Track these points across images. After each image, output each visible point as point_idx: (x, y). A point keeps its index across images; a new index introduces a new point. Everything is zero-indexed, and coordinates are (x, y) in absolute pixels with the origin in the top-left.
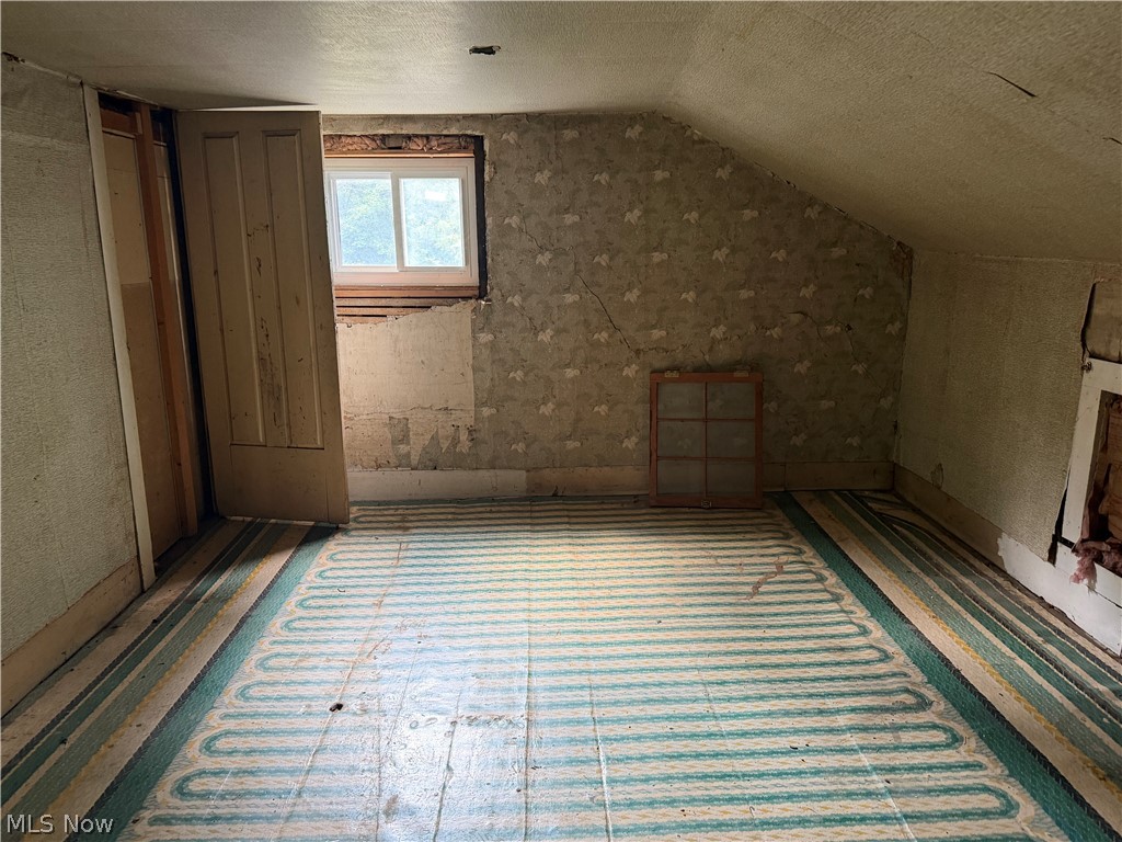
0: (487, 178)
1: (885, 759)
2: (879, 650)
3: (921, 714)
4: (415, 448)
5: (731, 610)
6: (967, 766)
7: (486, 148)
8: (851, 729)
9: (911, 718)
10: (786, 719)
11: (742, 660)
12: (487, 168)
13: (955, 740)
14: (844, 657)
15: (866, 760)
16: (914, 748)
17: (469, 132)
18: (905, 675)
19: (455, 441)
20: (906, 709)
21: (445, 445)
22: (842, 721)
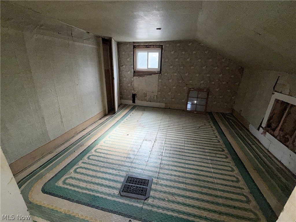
0: (163, 52)
1: (212, 158)
2: (218, 141)
3: (222, 152)
4: (148, 98)
5: (194, 130)
6: (228, 162)
7: (163, 47)
8: (208, 152)
9: (220, 153)
10: (197, 149)
11: (193, 138)
12: (163, 51)
13: (227, 157)
14: (211, 141)
15: (208, 158)
16: (219, 157)
17: (160, 44)
18: (222, 145)
19: (154, 97)
20: (220, 151)
21: (152, 98)
22: (207, 151)
